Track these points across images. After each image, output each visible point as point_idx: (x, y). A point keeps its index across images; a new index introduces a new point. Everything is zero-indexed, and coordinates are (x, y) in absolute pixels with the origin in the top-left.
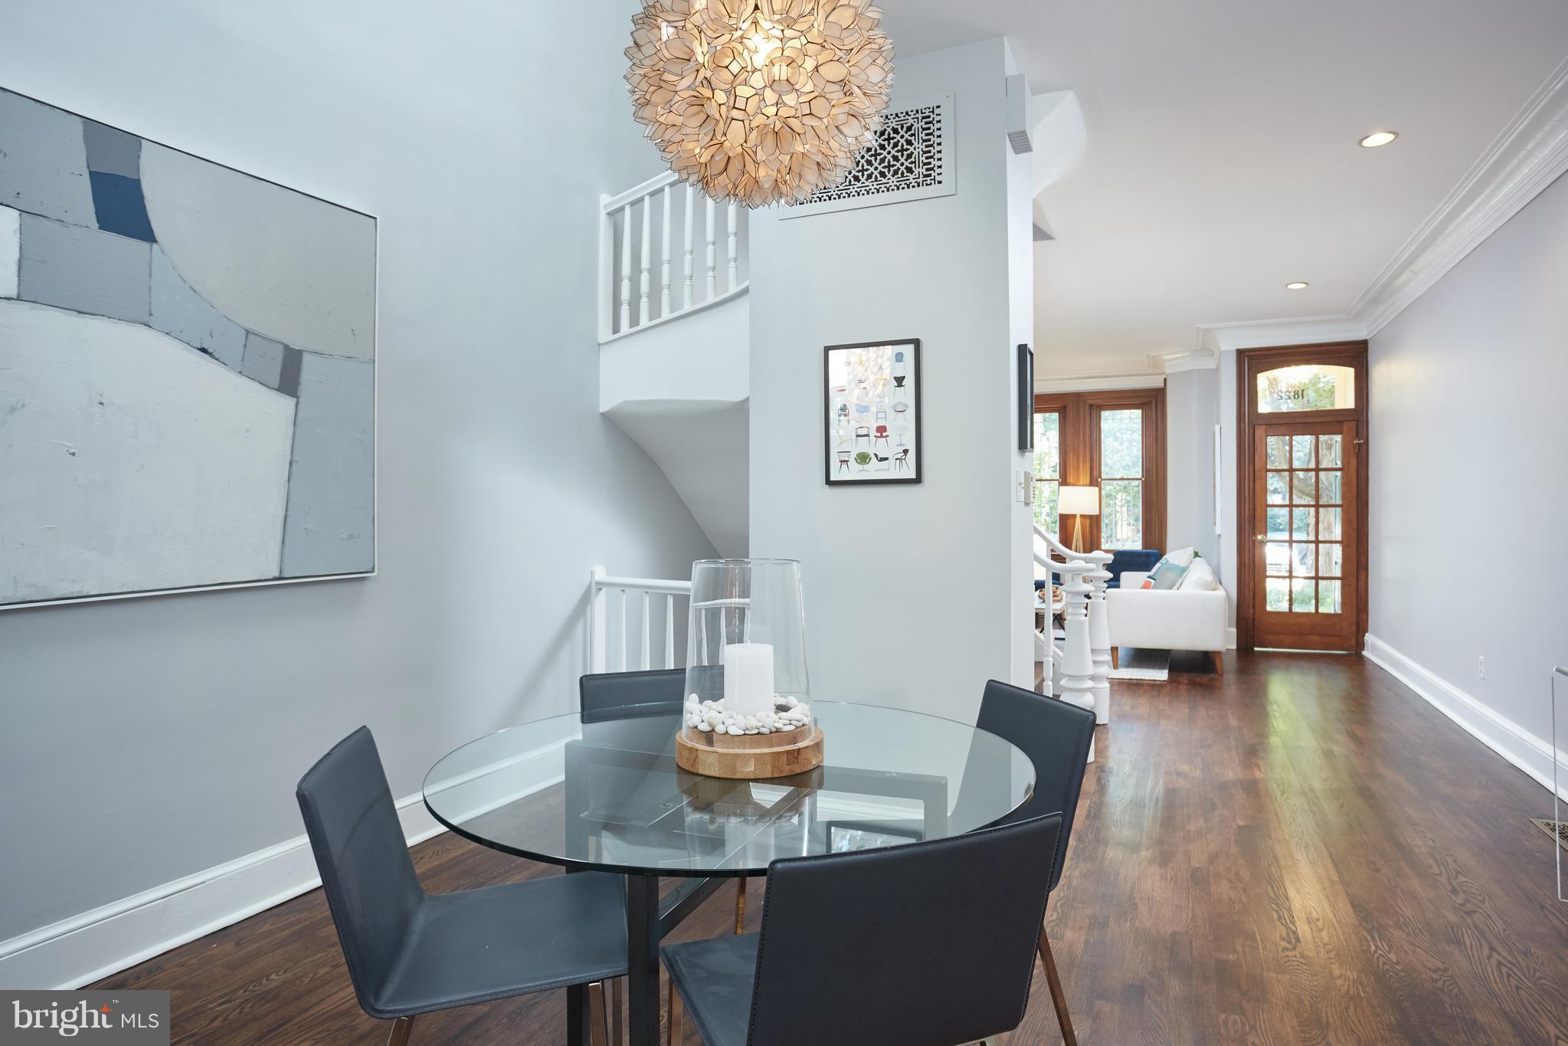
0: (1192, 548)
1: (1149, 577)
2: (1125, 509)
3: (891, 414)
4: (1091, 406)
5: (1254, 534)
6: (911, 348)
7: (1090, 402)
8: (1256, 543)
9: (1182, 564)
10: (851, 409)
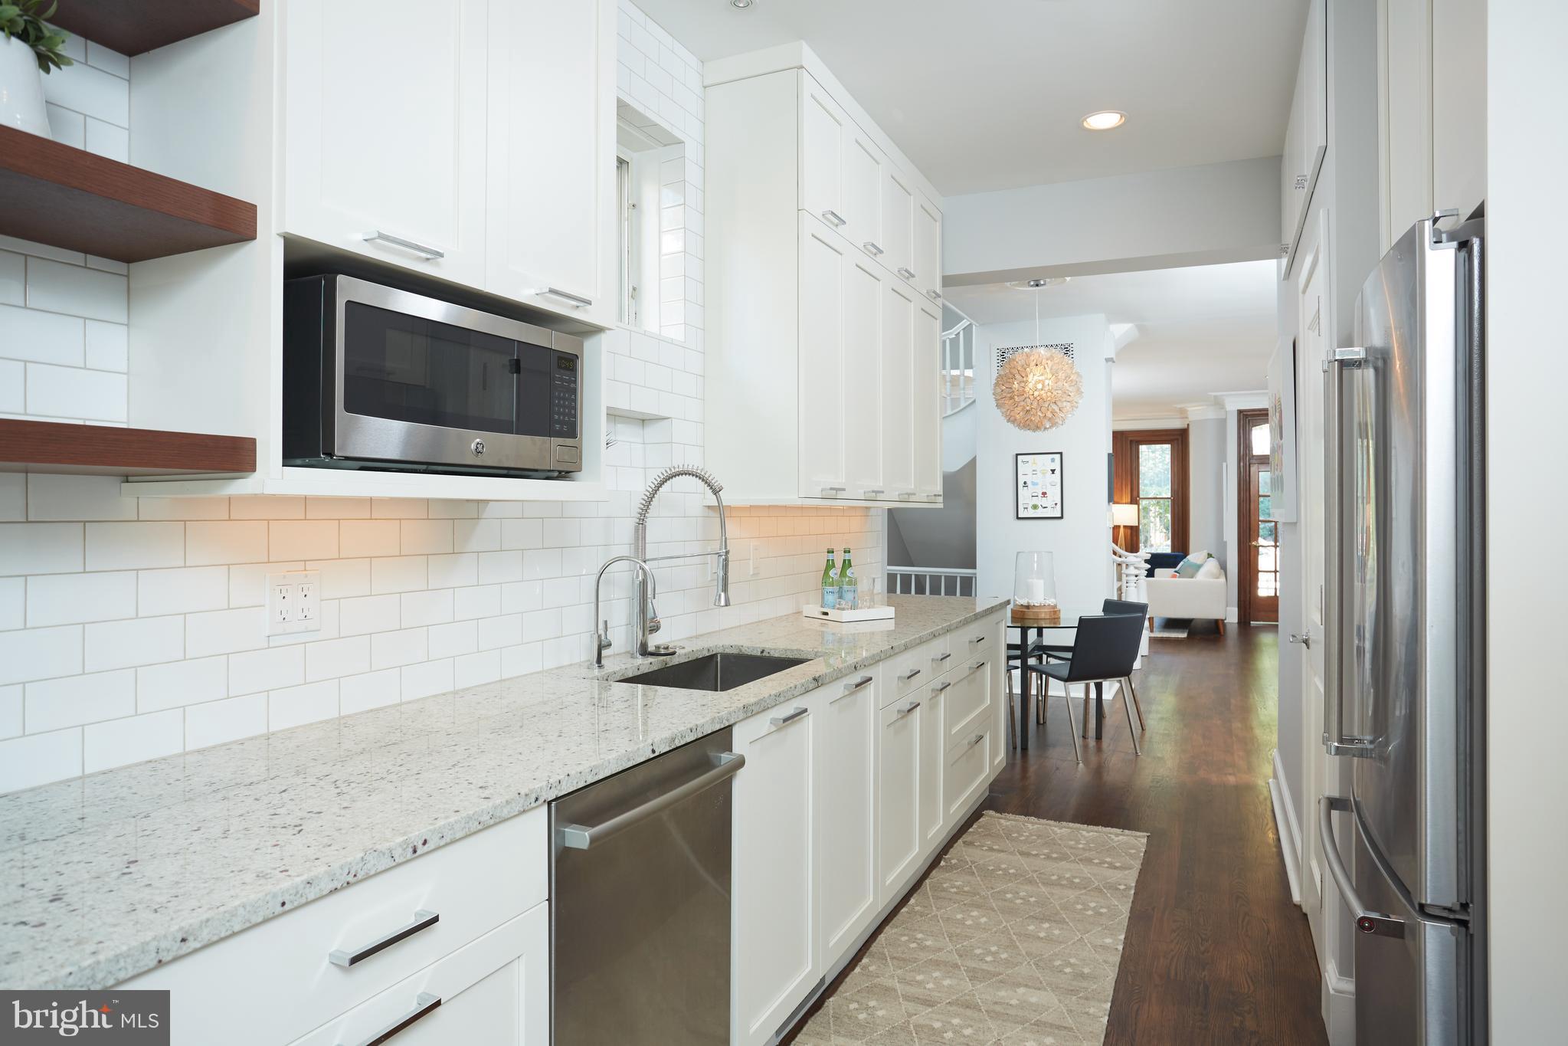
0: (1205, 551)
1: (1176, 572)
2: (1158, 519)
3: (1049, 486)
4: (1131, 441)
5: (1250, 541)
6: (1059, 455)
7: (1130, 438)
8: (1252, 548)
9: (1199, 562)
10: (1029, 483)
